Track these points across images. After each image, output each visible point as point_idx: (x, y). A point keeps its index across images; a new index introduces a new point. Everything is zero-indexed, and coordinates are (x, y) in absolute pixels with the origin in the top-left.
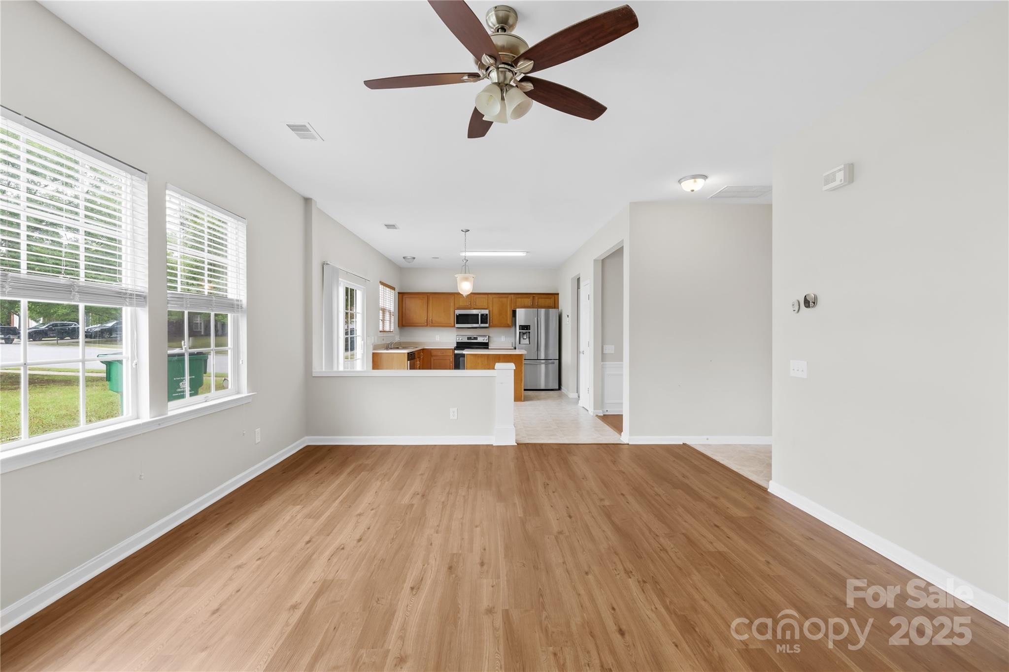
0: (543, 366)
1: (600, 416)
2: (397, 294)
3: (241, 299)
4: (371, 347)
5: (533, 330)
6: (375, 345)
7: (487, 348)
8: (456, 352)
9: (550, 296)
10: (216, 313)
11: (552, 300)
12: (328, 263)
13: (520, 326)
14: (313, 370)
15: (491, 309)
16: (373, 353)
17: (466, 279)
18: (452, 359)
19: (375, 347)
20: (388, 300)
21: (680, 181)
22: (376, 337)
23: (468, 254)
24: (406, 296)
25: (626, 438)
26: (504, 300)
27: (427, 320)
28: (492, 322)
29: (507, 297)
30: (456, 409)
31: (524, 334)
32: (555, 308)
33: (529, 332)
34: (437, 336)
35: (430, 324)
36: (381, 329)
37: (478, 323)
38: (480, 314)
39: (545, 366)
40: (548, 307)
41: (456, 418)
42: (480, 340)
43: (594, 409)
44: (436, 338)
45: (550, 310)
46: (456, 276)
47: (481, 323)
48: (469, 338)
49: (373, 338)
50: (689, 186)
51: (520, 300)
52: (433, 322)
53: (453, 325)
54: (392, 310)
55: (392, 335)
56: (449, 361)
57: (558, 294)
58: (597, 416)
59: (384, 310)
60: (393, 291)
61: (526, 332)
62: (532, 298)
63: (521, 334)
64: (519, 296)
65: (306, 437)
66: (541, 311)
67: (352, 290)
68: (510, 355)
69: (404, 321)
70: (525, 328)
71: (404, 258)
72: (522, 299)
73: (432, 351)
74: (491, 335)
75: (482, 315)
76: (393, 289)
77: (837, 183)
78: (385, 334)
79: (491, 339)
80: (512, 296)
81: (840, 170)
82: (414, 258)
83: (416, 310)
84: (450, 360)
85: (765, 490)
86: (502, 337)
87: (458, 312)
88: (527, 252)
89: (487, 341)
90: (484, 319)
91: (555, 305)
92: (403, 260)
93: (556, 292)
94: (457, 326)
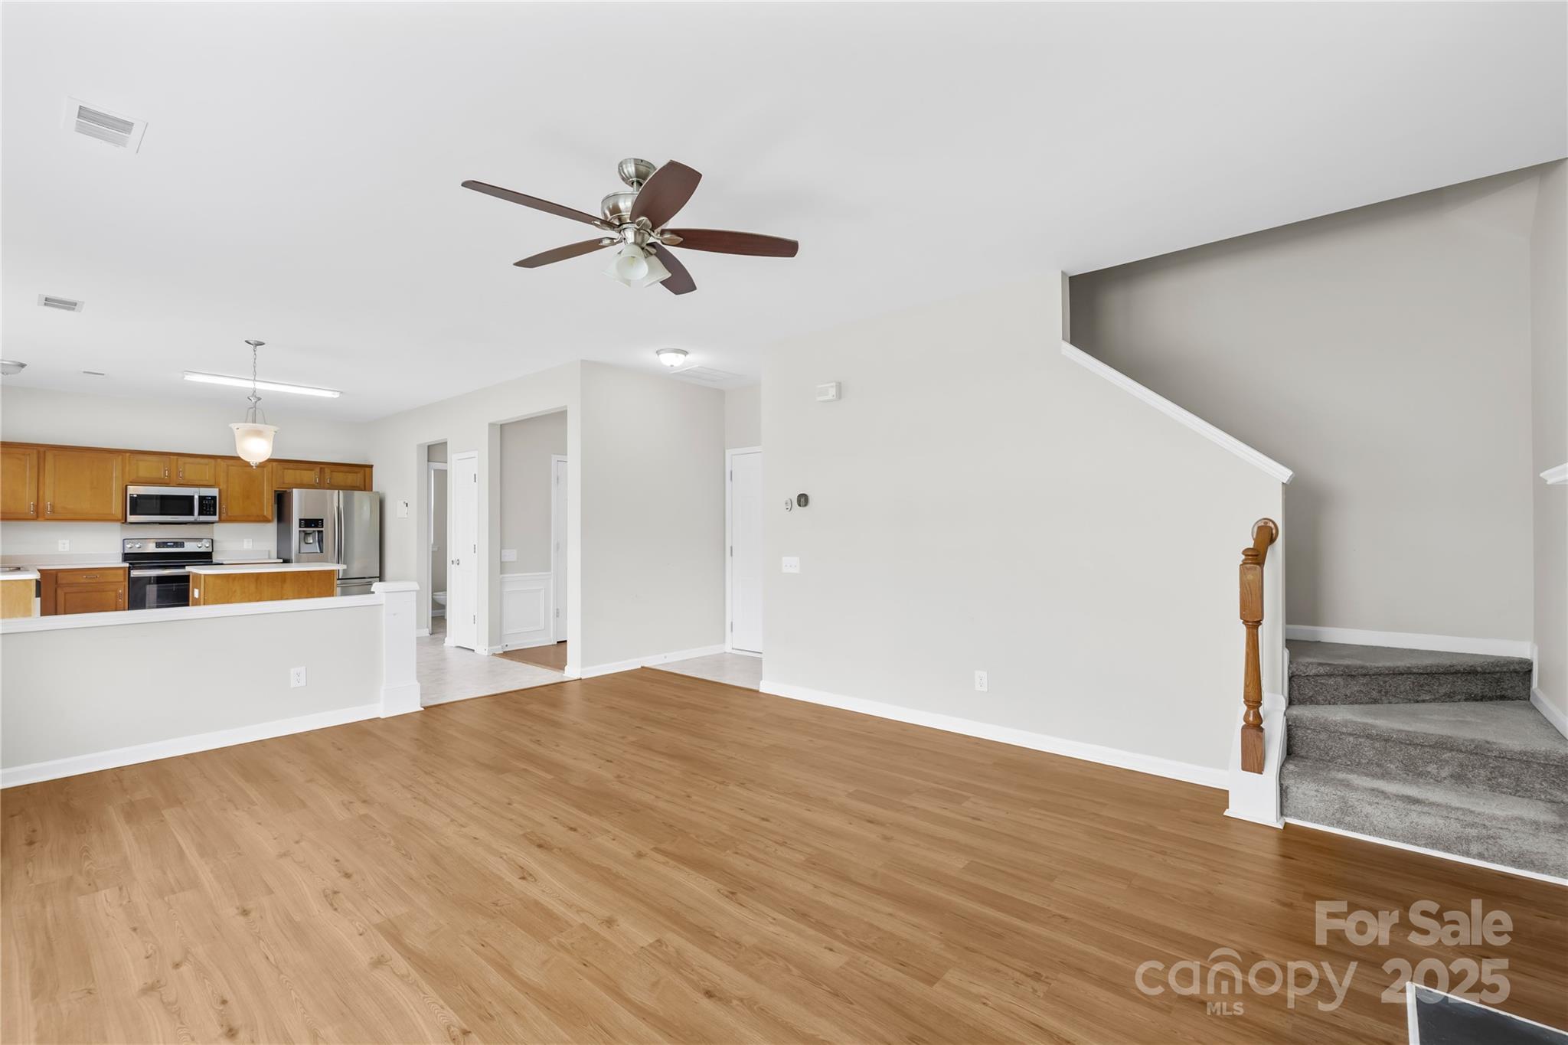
1: (499, 654)
5: (328, 529)
7: (211, 563)
8: (135, 573)
9: (356, 469)
11: (360, 476)
13: (300, 520)
15: (225, 487)
17: (259, 434)
18: (123, 589)
21: (658, 353)
23: (261, 386)
25: (574, 670)
27: (38, 506)
28: (227, 511)
30: (303, 668)
31: (307, 534)
32: (365, 490)
33: (320, 532)
34: (62, 541)
35: (42, 514)
37: (192, 514)
38: (196, 497)
40: (351, 488)
41: (303, 683)
42: (190, 547)
43: (490, 645)
44: (61, 546)
45: (358, 492)
47: (199, 514)
48: (161, 546)
50: (667, 359)
51: (291, 471)
52: (58, 510)
53: (120, 515)
56: (113, 594)
57: (371, 467)
58: (494, 655)
61: (314, 531)
62: (318, 470)
63: (303, 534)
64: (291, 465)
68: (308, 572)
70: (312, 524)
72: (298, 472)
73: (60, 574)
74: (219, 538)
75: (201, 498)
77: (830, 397)
79: (219, 545)
80: (274, 464)
81: (832, 387)
82: (23, 366)
84: (116, 591)
85: (757, 692)
86: (245, 540)
87: (134, 490)
88: (341, 393)
89: (209, 550)
90: (208, 506)
91: (366, 485)
93: (368, 463)
94: (131, 518)
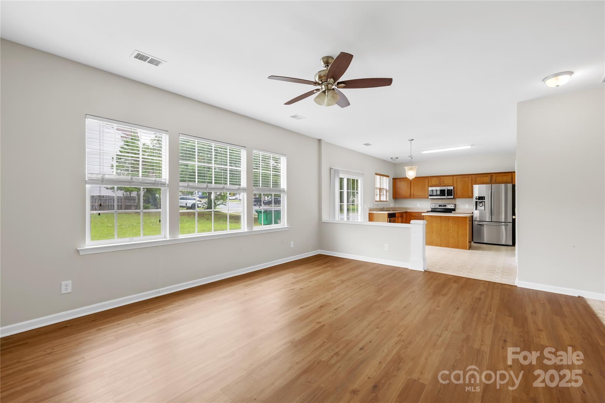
0: (503, 227)
2: (392, 179)
3: (284, 188)
4: (368, 210)
5: (487, 200)
6: (370, 209)
7: (455, 212)
9: (506, 174)
10: (264, 193)
12: (332, 168)
13: (476, 197)
14: (322, 219)
15: (455, 186)
16: (369, 213)
17: (411, 169)
19: (370, 210)
20: (386, 183)
21: (543, 81)
22: (372, 204)
24: (397, 180)
26: (466, 179)
27: (410, 194)
28: (456, 195)
29: (469, 177)
30: (388, 245)
31: (480, 203)
32: (511, 183)
33: (484, 201)
34: (418, 204)
35: (411, 196)
36: (378, 199)
37: (445, 196)
38: (446, 190)
39: (505, 227)
40: (506, 183)
42: (448, 207)
44: (418, 205)
45: (508, 184)
46: (405, 168)
47: (447, 196)
48: (439, 206)
49: (369, 205)
50: (552, 83)
51: (479, 178)
52: (415, 195)
53: (427, 197)
54: (388, 189)
55: (388, 203)
59: (381, 189)
60: (388, 178)
61: (482, 201)
62: (490, 176)
63: (478, 203)
64: (479, 176)
65: (319, 250)
66: (502, 185)
67: (353, 180)
68: (457, 217)
69: (396, 195)
70: (481, 198)
71: (391, 158)
72: (482, 178)
73: (412, 213)
74: (457, 204)
75: (448, 190)
76: (388, 176)
78: (381, 203)
79: (457, 207)
80: (473, 176)
82: (397, 158)
83: (403, 188)
86: (466, 205)
87: (430, 189)
88: (472, 146)
89: (454, 208)
90: (450, 193)
91: (513, 181)
92: (391, 159)
93: (514, 171)
